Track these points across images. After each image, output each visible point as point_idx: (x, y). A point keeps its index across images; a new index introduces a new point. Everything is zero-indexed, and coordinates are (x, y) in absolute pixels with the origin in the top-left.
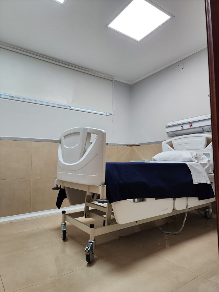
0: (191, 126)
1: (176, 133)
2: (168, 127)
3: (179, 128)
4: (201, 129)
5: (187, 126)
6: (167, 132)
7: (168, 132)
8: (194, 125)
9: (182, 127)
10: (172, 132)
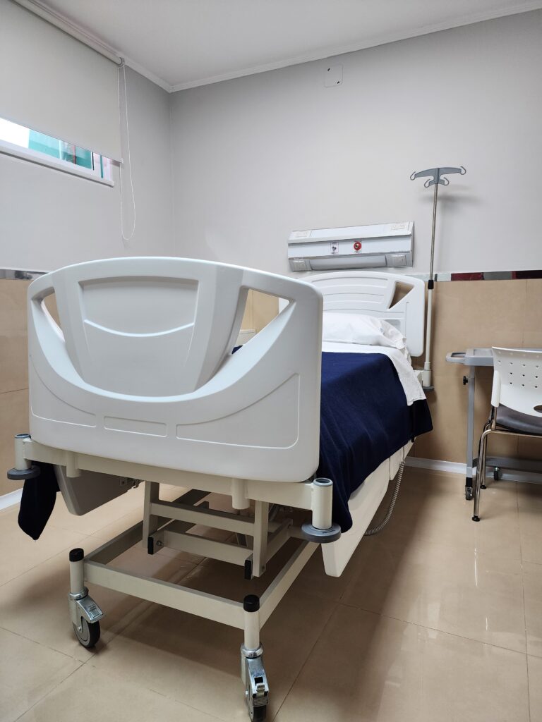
0: (358, 247)
1: (315, 262)
2: (292, 245)
3: (326, 250)
4: (381, 260)
5: (349, 249)
6: (289, 259)
7: (293, 259)
8: (366, 247)
9: (334, 248)
10: (304, 258)
